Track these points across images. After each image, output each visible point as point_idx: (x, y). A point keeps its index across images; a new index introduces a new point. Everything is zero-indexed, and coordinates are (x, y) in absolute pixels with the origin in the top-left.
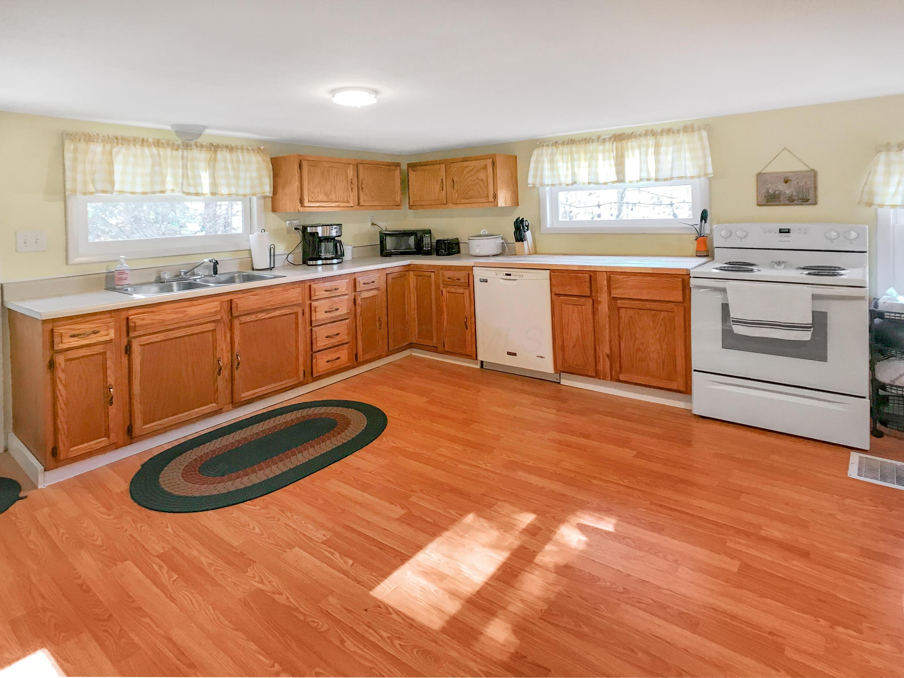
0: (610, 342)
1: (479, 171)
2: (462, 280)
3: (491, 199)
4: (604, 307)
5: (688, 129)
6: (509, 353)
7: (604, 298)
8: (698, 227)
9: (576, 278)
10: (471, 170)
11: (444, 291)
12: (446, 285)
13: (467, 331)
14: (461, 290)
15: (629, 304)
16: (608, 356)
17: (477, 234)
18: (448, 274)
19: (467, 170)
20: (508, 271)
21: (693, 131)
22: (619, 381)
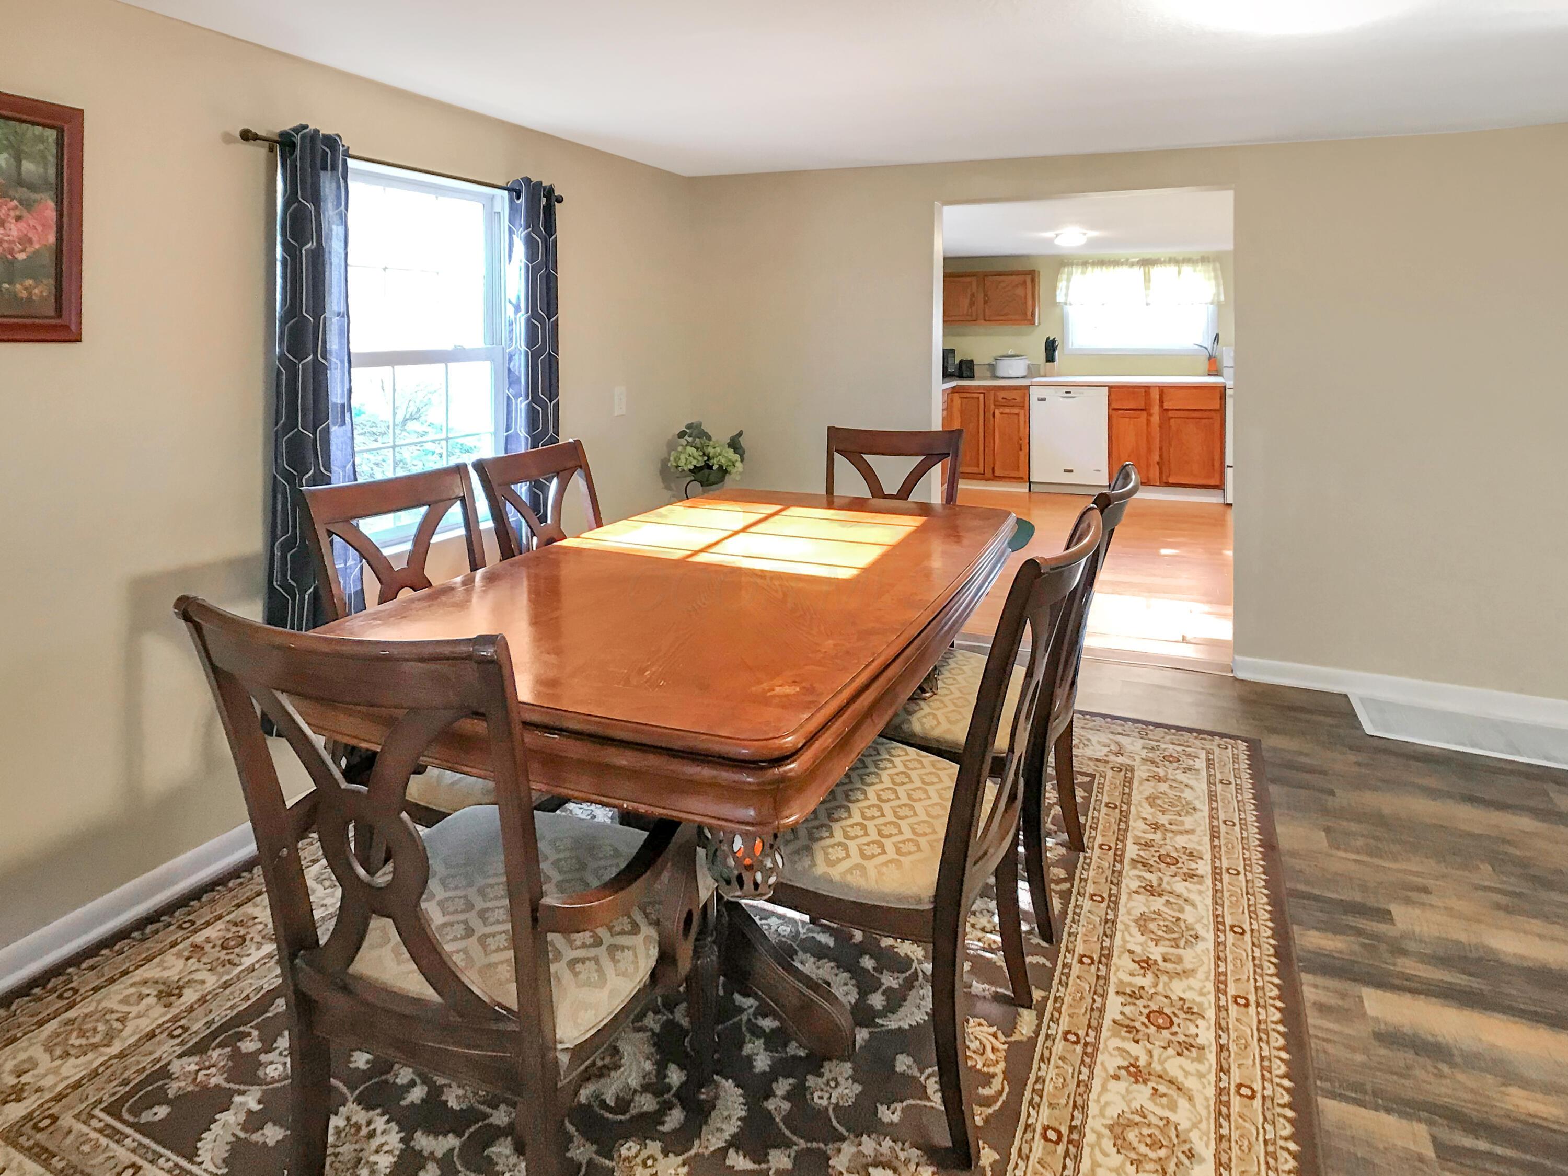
0: (1161, 449)
1: (1017, 286)
2: (1018, 400)
3: (1029, 317)
4: (1156, 419)
5: (1204, 260)
6: (1066, 471)
7: (1156, 409)
8: (1210, 348)
9: (1134, 393)
10: (1008, 285)
11: (997, 412)
12: (997, 406)
13: (1020, 453)
14: (1016, 411)
15: (1178, 414)
16: (1158, 463)
17: (1005, 354)
18: (1001, 394)
19: (1003, 285)
20: (1068, 389)
21: (1209, 262)
22: (1168, 484)
